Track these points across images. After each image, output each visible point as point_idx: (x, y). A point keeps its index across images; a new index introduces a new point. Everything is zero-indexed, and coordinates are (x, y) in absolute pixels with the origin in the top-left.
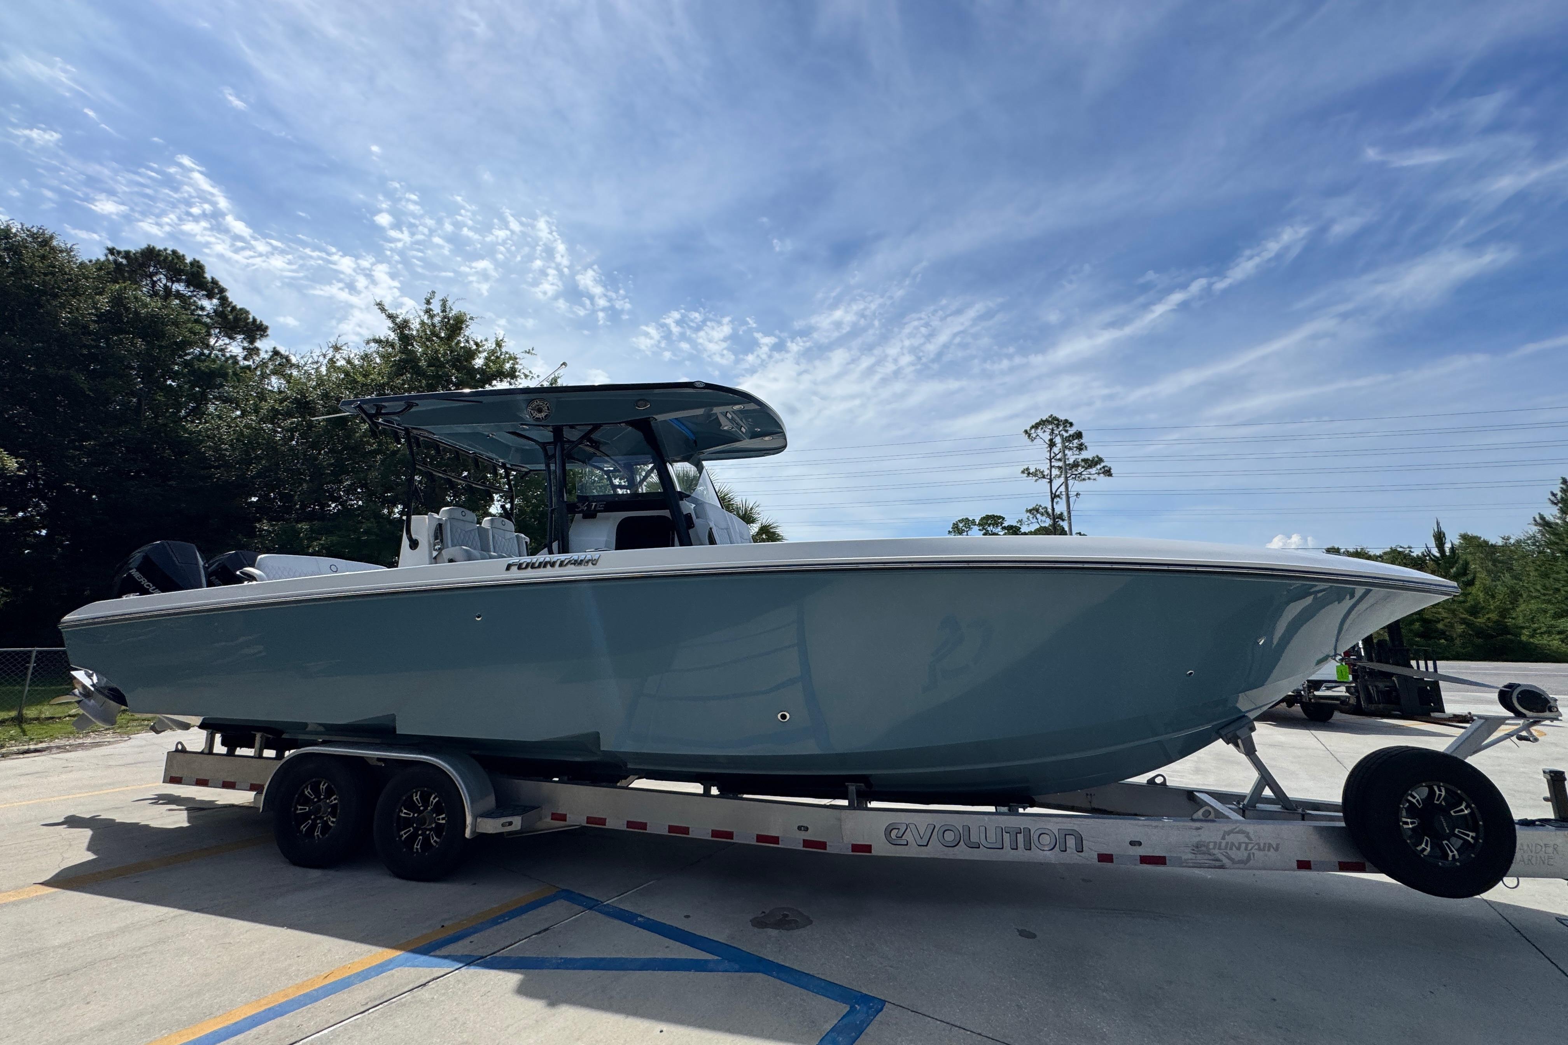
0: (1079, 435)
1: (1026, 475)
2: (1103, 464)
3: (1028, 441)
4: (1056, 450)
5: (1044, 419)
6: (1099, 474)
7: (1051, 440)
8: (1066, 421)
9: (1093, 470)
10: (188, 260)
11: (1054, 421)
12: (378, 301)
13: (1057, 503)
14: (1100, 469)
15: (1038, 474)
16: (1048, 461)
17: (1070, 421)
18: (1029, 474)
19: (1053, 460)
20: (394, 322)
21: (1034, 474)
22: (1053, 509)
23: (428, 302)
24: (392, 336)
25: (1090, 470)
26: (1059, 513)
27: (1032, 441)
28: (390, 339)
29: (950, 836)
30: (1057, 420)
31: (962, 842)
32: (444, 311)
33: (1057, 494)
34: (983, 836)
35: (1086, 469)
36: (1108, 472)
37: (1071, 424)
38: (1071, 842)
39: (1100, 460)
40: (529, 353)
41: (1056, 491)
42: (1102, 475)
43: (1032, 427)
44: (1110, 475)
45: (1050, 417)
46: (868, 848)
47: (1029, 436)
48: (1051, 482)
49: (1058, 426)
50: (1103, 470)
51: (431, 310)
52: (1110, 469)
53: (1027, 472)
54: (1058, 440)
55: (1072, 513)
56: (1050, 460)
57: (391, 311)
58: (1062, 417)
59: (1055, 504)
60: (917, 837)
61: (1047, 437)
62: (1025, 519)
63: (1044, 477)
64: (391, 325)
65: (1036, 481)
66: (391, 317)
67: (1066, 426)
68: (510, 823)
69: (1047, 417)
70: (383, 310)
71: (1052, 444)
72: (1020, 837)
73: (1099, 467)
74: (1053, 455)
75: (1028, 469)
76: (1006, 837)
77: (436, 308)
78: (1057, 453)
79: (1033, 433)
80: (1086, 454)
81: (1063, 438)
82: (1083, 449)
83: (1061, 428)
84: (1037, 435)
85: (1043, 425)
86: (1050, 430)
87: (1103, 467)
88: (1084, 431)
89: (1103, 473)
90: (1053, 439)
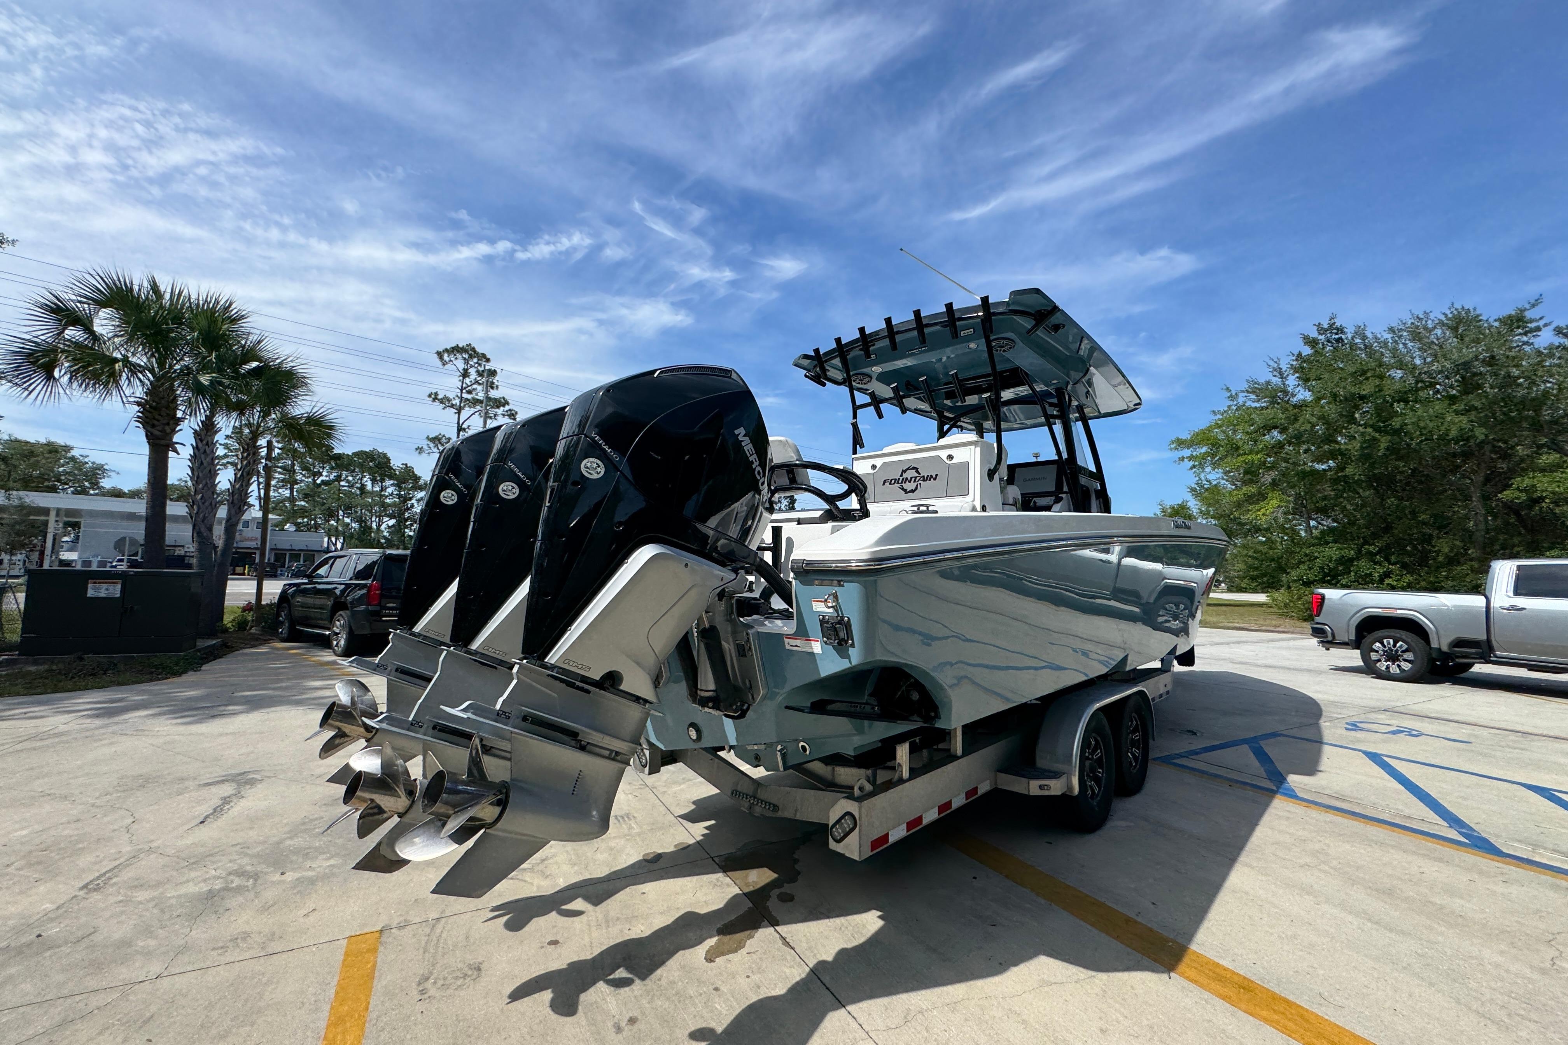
0: (493, 373)
1: (431, 399)
2: (507, 408)
3: (438, 363)
4: (467, 381)
5: (461, 346)
6: (503, 415)
8: (484, 356)
9: (500, 411)
11: (468, 352)
14: (507, 411)
15: (445, 402)
16: (459, 391)
17: (488, 356)
18: (434, 400)
19: (464, 391)
21: (442, 401)
25: (497, 410)
27: (444, 365)
30: (473, 349)
33: (463, 426)
35: (492, 408)
36: (512, 416)
37: (488, 360)
39: (507, 403)
41: (463, 424)
43: (446, 350)
45: (467, 345)
47: (441, 358)
48: (459, 413)
49: (471, 357)
50: (509, 412)
52: (516, 413)
53: (434, 397)
54: (472, 371)
56: (462, 390)
58: (479, 350)
61: (461, 365)
62: (425, 447)
63: (452, 406)
65: (444, 409)
67: (482, 360)
69: (464, 344)
71: (465, 374)
73: (504, 408)
74: (464, 385)
75: (436, 394)
78: (469, 384)
79: (446, 357)
80: (493, 394)
81: (478, 371)
82: (492, 388)
83: (475, 360)
84: (451, 361)
85: (458, 351)
86: (465, 359)
87: (510, 410)
88: (498, 371)
89: (508, 415)
90: (467, 369)
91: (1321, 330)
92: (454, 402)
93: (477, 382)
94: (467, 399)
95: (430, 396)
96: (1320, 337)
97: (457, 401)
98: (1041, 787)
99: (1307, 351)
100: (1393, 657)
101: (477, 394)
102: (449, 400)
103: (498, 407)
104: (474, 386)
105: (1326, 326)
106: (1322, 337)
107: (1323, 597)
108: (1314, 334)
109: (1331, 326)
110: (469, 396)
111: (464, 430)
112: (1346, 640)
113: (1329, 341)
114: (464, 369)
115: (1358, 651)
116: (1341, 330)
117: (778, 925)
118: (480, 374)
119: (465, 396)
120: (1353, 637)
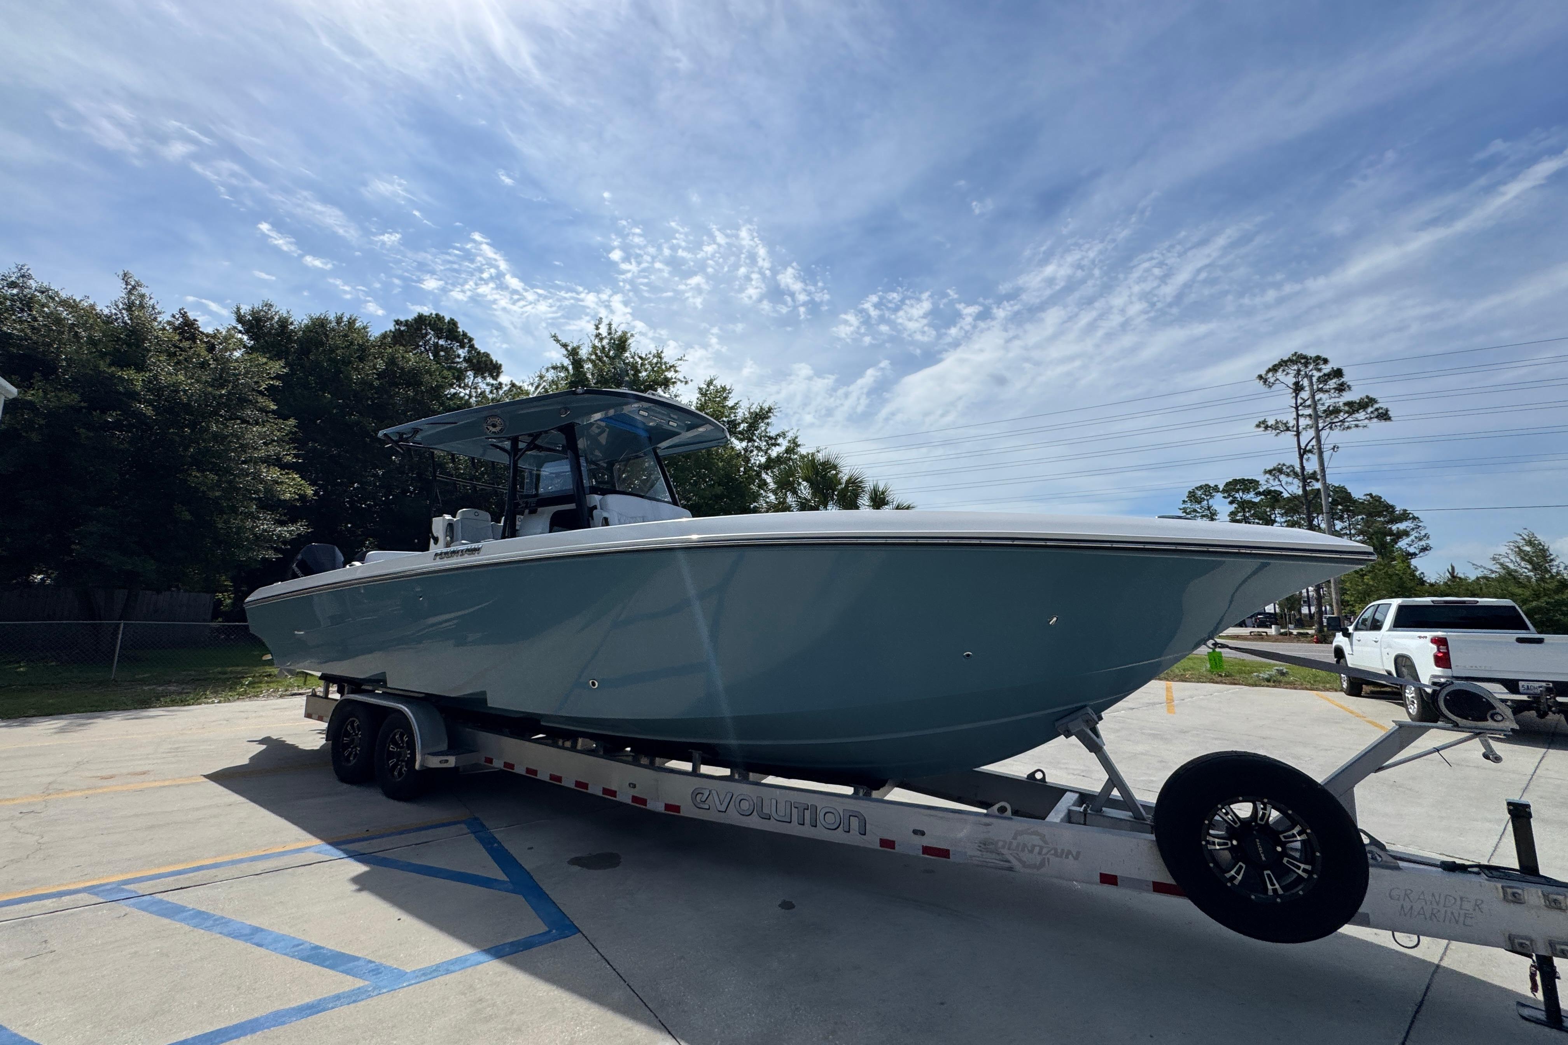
0: (1338, 373)
1: (1262, 429)
2: (1376, 406)
3: (1262, 387)
4: (1303, 395)
5: (1286, 359)
6: (1370, 419)
7: (1297, 384)
8: (1318, 358)
9: (1361, 415)
10: (447, 319)
11: (1300, 359)
12: (553, 334)
13: (1308, 460)
14: (1372, 412)
15: (1281, 427)
16: (1294, 410)
17: (1324, 356)
18: (1266, 427)
19: (1300, 408)
20: (567, 350)
21: (1275, 427)
22: (1303, 468)
23: (597, 328)
24: (566, 362)
25: (1356, 415)
26: (1311, 472)
27: (1270, 387)
28: (565, 364)
29: (745, 805)
30: (1305, 357)
31: (755, 813)
32: (610, 334)
33: (1308, 448)
34: (774, 809)
35: (1351, 415)
36: (1384, 416)
37: (1326, 361)
38: (854, 822)
39: (1373, 401)
40: (681, 360)
41: (1307, 445)
42: (1375, 420)
43: (1269, 370)
44: (1388, 418)
45: (1293, 355)
46: (677, 809)
47: (1265, 381)
48: (1298, 434)
49: (1306, 365)
50: (1376, 413)
51: (600, 334)
52: (1387, 411)
53: (1263, 425)
54: (1307, 382)
55: (1328, 471)
56: (1297, 408)
57: (564, 341)
58: (1311, 353)
59: (1304, 461)
60: (718, 803)
61: (1291, 380)
63: (1288, 429)
64: (565, 352)
65: (1276, 435)
66: (565, 346)
67: (1318, 364)
68: (447, 761)
69: (1290, 355)
70: (558, 341)
71: (1298, 388)
72: (807, 813)
73: (1370, 410)
74: (1299, 401)
75: (1264, 422)
76: (794, 811)
77: (603, 331)
78: (1306, 398)
79: (1271, 378)
80: (1348, 397)
82: (1346, 390)
83: (1309, 367)
84: (1277, 380)
85: (1285, 366)
86: (1295, 371)
87: (1377, 410)
89: (1377, 417)
90: (1299, 382)
92: (1289, 425)
94: (1308, 415)
95: (1258, 426)
97: (1291, 423)
102: (1283, 423)
103: (1360, 411)
111: (1310, 451)
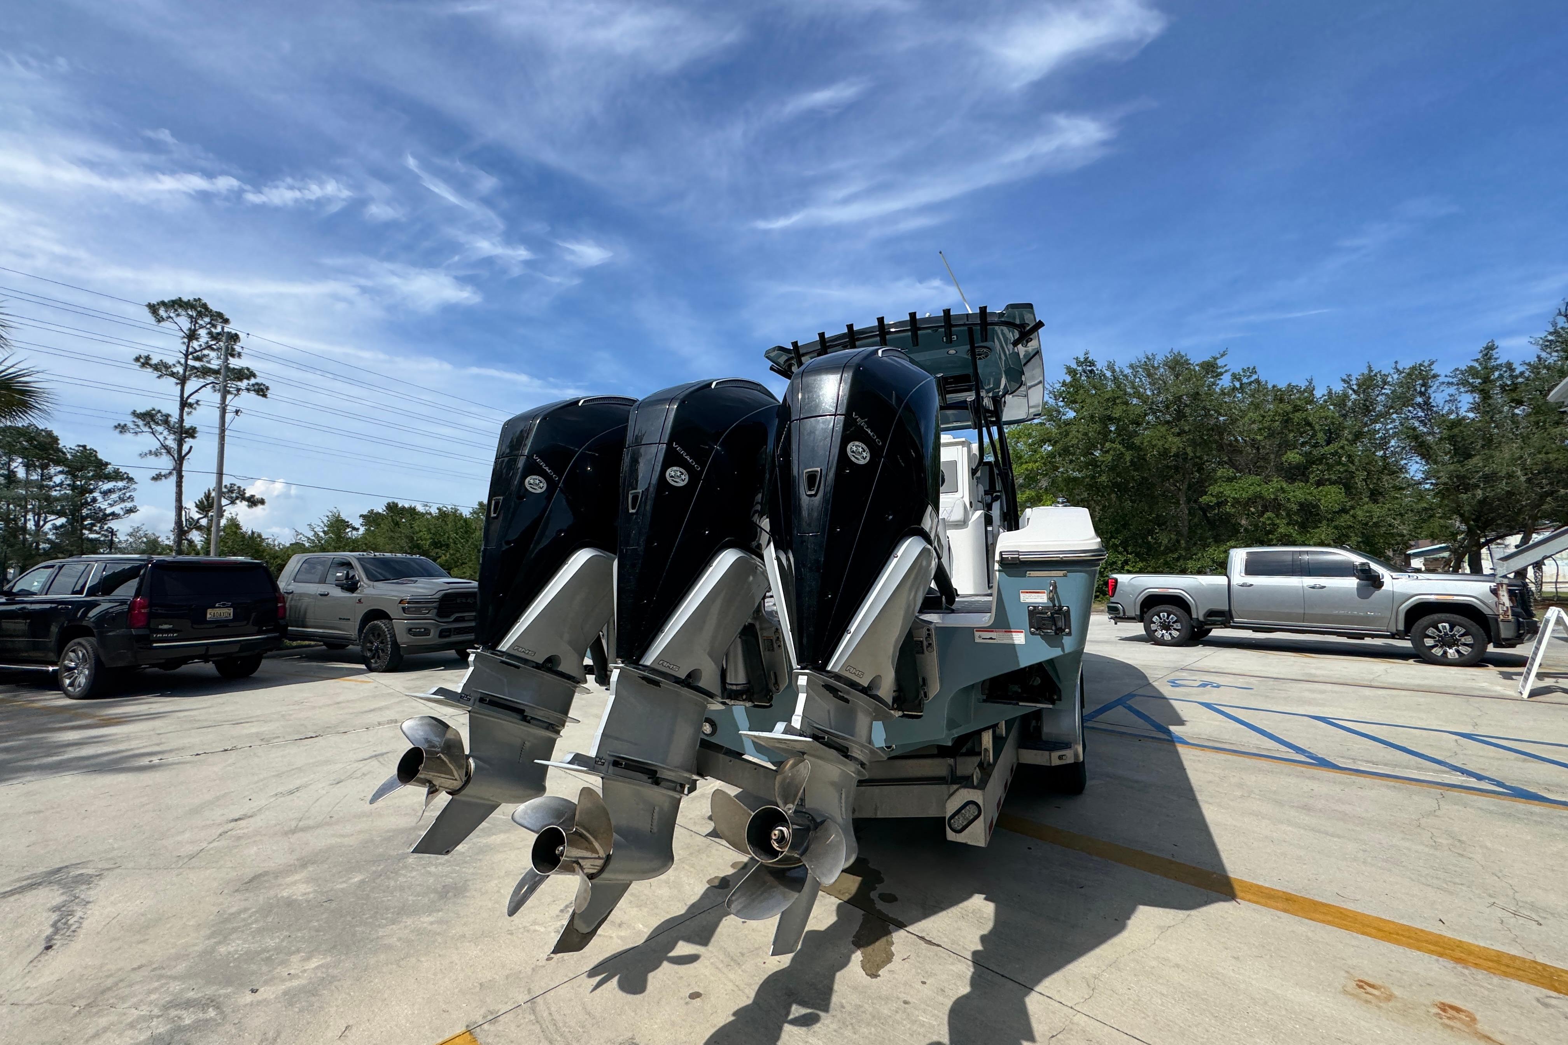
0: (234, 337)
1: (139, 364)
2: (253, 381)
3: (150, 319)
4: (195, 344)
5: (185, 299)
6: (248, 390)
8: (220, 315)
9: (244, 384)
11: (197, 307)
13: (189, 413)
14: (253, 385)
15: (163, 369)
16: (182, 356)
17: (226, 316)
18: (143, 365)
19: (190, 357)
21: (156, 367)
22: (181, 420)
25: (238, 383)
26: (188, 426)
27: (159, 321)
30: (205, 306)
33: (189, 401)
35: (233, 380)
36: (261, 391)
37: (226, 321)
39: (252, 375)
41: (188, 397)
42: (253, 393)
43: (163, 303)
44: (264, 396)
45: (194, 300)
47: (154, 313)
48: (183, 384)
49: (200, 315)
50: (256, 387)
52: (265, 388)
53: (145, 362)
54: (203, 332)
55: (217, 431)
56: (186, 356)
58: (214, 307)
59: (185, 414)
61: (185, 323)
62: (130, 425)
63: (173, 375)
65: (159, 377)
67: (217, 320)
69: (190, 298)
71: (192, 336)
73: (250, 382)
74: (190, 350)
75: (147, 358)
78: (198, 348)
79: (162, 312)
80: (234, 363)
81: (210, 333)
82: (233, 356)
83: (207, 320)
84: (170, 317)
85: (181, 306)
86: (191, 317)
87: (257, 384)
88: (241, 335)
89: (254, 390)
90: (195, 330)
91: (1079, 363)
92: (175, 370)
93: (210, 347)
94: (194, 368)
95: (137, 359)
96: (1078, 368)
97: (180, 370)
98: (1060, 757)
99: (1068, 379)
100: (1166, 627)
101: (209, 362)
102: (167, 367)
103: (240, 380)
104: (206, 352)
105: (1082, 360)
106: (1080, 368)
107: (1116, 580)
108: (1074, 366)
109: (1086, 359)
110: (197, 364)
111: (191, 405)
112: (1134, 615)
113: (1085, 372)
114: (190, 329)
115: (1142, 624)
116: (1092, 364)
117: (906, 926)
118: (215, 337)
119: (191, 362)
120: (1138, 613)
